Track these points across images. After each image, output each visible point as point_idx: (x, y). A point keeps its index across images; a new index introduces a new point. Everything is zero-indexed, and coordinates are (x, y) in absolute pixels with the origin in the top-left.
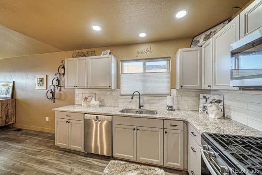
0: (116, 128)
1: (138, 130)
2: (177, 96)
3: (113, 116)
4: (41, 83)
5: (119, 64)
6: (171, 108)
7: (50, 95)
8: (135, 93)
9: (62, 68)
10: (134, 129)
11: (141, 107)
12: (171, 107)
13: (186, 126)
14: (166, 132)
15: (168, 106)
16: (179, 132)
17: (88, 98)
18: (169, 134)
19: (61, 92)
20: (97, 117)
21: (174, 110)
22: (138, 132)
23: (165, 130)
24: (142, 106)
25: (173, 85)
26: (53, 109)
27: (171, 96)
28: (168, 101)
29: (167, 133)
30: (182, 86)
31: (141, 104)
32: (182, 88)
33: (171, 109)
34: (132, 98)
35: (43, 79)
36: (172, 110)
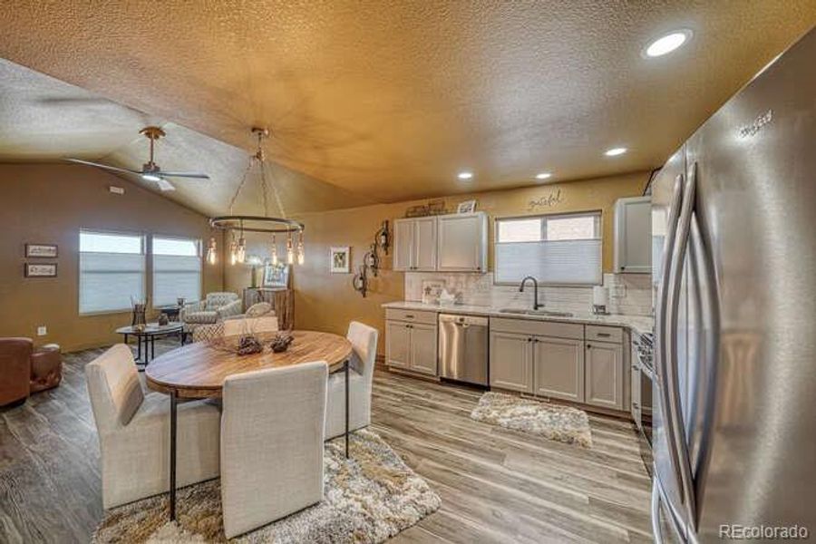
0: (495, 337)
1: (537, 341)
2: (616, 288)
3: (491, 319)
4: (340, 261)
5: (491, 225)
6: (601, 309)
7: (360, 284)
8: (527, 281)
9: (383, 234)
10: (530, 340)
11: (539, 308)
12: (603, 307)
13: (627, 336)
14: (589, 346)
15: (595, 306)
16: (614, 346)
17: (433, 288)
18: (596, 350)
19: (378, 278)
20: (462, 320)
21: (609, 314)
22: (536, 345)
23: (588, 343)
24: (542, 306)
25: (606, 266)
26: (383, 305)
27: (602, 285)
28: (597, 296)
29: (591, 349)
30: (623, 268)
31: (539, 303)
32: (625, 271)
33: (602, 311)
34: (521, 291)
35: (344, 254)
36: (604, 313)
